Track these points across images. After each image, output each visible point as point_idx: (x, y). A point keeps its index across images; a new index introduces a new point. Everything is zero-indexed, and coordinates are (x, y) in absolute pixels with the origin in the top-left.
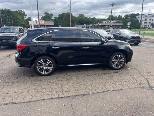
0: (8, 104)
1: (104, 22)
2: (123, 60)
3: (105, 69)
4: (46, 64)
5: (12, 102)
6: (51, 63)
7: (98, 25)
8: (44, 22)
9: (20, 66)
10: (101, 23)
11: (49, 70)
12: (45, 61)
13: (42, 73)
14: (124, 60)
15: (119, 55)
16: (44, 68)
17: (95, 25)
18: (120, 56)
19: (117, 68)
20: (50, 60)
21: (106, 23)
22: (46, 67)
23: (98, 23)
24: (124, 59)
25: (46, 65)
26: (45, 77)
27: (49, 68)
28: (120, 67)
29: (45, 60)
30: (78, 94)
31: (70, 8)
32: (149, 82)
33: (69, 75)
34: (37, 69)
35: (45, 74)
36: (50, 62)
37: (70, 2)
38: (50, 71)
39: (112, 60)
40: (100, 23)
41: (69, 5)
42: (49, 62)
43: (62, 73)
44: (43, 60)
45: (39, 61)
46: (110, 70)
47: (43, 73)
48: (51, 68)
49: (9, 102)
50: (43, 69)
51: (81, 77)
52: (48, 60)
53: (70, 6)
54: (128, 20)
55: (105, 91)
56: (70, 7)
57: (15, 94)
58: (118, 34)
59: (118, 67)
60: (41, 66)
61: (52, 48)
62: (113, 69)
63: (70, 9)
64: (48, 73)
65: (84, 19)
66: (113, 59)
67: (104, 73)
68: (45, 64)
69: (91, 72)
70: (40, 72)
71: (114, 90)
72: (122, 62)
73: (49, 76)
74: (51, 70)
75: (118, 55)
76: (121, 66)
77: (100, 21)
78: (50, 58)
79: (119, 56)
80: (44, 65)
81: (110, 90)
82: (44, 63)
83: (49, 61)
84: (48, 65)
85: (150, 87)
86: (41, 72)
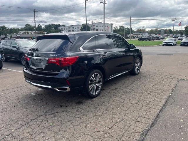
6: (100, 78)
7: (16, 36)
9: (70, 90)
10: (19, 34)
11: (99, 87)
19: (137, 72)
21: (27, 33)
22: (96, 85)
23: (15, 33)
24: (140, 63)
25: (96, 82)
28: (139, 71)
29: (96, 75)
34: (89, 90)
36: (100, 76)
45: (91, 78)
47: (95, 94)
60: (92, 84)
64: (98, 91)
66: (136, 64)
70: (91, 93)
72: (139, 66)
75: (138, 60)
82: (95, 79)
84: (98, 81)
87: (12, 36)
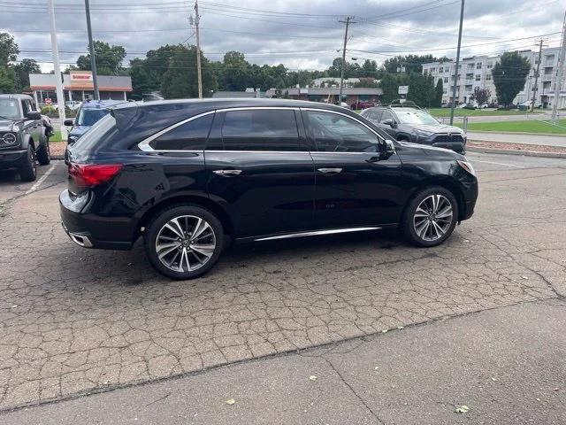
0: (94, 392)
1: (318, 82)
2: (449, 211)
3: (389, 247)
4: (190, 237)
5: (106, 383)
6: (208, 230)
7: (297, 94)
8: (91, 79)
9: (91, 245)
10: (307, 86)
11: (202, 256)
12: (189, 225)
13: (173, 268)
14: (451, 214)
15: (439, 196)
16: (185, 249)
17: (287, 93)
18: (441, 198)
19: (428, 240)
20: (205, 219)
21: (326, 85)
22: (191, 246)
23: (298, 86)
24: (453, 209)
25: (191, 239)
26: (188, 282)
27: (201, 249)
28: (439, 236)
29: (187, 220)
30: (341, 338)
31: (197, 29)
32: (548, 283)
33: (275, 272)
34: (157, 255)
35: (186, 271)
36: (207, 225)
37: (196, 7)
38: (205, 262)
39: (415, 212)
40: (303, 86)
41: (191, 18)
42: (202, 226)
43: (244, 266)
44: (181, 221)
45: (167, 225)
46: (410, 250)
47: (181, 270)
48: (207, 251)
49: (94, 385)
50: (180, 254)
51: (321, 279)
52: (200, 220)
53: (195, 21)
54: (399, 78)
55: (426, 319)
56: (197, 24)
57: (102, 353)
58: (389, 124)
59: (434, 239)
60: (172, 242)
61: (214, 173)
62: (417, 244)
63: (198, 31)
64: (198, 266)
65: (245, 69)
66: (418, 209)
67: (393, 259)
68: (186, 235)
69: (347, 259)
70: (167, 265)
71: (456, 316)
72: (445, 218)
73: (201, 280)
74: (210, 255)
75: (433, 196)
76: (444, 232)
77: (304, 78)
78: (205, 211)
79: (436, 198)
80: (184, 238)
81: (440, 315)
82: (184, 230)
83: (202, 224)
84: (198, 237)
85: (561, 297)
86: (173, 265)
87: (290, 94)
